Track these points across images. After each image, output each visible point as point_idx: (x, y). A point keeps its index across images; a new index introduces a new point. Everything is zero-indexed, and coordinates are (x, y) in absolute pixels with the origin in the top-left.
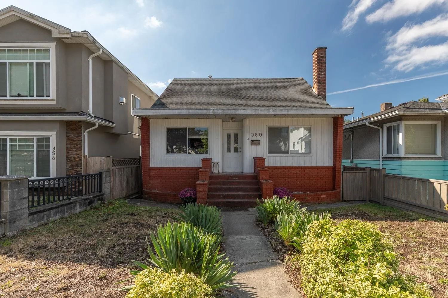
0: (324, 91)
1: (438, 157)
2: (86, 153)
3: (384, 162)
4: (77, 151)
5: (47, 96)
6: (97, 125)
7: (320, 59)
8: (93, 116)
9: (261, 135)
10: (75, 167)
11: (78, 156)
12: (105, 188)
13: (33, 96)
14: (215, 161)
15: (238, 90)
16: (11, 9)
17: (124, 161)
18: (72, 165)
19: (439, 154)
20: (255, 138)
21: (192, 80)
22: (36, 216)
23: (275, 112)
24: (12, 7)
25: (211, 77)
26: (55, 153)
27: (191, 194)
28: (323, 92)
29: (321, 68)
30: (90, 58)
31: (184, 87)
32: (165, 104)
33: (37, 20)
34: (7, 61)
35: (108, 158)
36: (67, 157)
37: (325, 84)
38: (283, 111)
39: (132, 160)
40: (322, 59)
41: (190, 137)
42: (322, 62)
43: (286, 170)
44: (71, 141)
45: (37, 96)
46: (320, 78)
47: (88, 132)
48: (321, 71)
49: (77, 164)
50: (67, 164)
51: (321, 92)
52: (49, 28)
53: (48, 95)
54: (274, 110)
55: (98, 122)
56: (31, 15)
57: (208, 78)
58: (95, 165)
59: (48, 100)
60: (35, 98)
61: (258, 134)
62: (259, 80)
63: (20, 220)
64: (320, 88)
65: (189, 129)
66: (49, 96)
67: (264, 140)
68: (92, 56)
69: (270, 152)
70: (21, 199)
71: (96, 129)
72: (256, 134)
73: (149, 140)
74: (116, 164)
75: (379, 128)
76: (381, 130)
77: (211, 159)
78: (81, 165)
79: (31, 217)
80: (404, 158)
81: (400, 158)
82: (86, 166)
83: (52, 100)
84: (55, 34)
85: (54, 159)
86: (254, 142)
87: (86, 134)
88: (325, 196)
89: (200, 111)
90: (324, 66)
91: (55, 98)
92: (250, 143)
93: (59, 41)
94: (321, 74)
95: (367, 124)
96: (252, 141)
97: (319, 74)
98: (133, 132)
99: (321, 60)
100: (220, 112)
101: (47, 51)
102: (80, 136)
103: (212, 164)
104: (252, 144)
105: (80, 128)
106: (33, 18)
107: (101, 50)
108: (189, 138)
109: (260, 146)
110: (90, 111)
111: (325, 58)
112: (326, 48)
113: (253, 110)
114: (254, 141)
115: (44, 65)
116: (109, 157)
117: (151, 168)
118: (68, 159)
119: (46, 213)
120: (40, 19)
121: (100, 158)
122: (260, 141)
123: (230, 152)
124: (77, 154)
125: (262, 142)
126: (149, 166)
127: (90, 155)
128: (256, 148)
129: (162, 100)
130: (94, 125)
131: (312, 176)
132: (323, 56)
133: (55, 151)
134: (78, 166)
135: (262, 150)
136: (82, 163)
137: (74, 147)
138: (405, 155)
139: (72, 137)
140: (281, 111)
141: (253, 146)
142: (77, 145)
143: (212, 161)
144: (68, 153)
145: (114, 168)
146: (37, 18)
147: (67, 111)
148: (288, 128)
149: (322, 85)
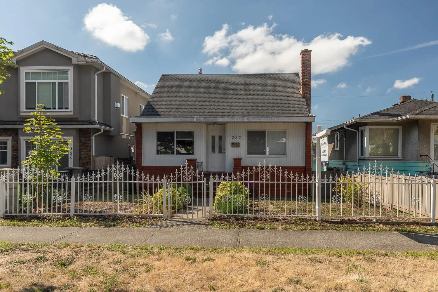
0: (309, 93)
1: (399, 158)
2: (94, 154)
3: (360, 163)
4: (87, 152)
5: (66, 109)
6: (102, 130)
7: (305, 61)
8: (98, 123)
9: (240, 137)
10: (86, 165)
11: (88, 155)
13: (55, 109)
14: (199, 161)
15: (226, 89)
16: (43, 42)
18: (83, 163)
19: (400, 156)
20: (235, 141)
21: (180, 76)
23: (249, 119)
24: (43, 41)
26: (72, 153)
28: (307, 94)
29: (306, 70)
30: (96, 75)
31: (172, 87)
32: (155, 108)
33: (61, 51)
34: (37, 81)
35: (112, 158)
36: (80, 157)
37: (309, 87)
39: (127, 160)
40: (307, 61)
41: (178, 140)
44: (83, 144)
45: (59, 109)
47: (95, 136)
48: (306, 73)
49: (87, 162)
50: (79, 162)
51: (306, 94)
52: (70, 57)
53: (66, 107)
55: (103, 128)
56: (57, 48)
57: (199, 72)
58: (101, 163)
59: (67, 112)
60: (57, 110)
61: (238, 137)
62: (251, 76)
64: (304, 90)
65: (177, 132)
66: (68, 109)
67: (244, 143)
68: (97, 73)
69: (249, 153)
71: (101, 134)
72: (236, 137)
73: (142, 142)
75: (356, 131)
76: (357, 133)
77: (196, 159)
78: (90, 163)
80: (369, 159)
81: (365, 159)
82: (94, 164)
83: (70, 112)
84: (74, 61)
85: (71, 158)
87: (93, 138)
89: (186, 119)
90: (309, 68)
91: (72, 110)
92: (231, 145)
93: (76, 66)
94: (306, 76)
95: (345, 126)
96: (233, 143)
97: (304, 77)
98: (122, 133)
99: (306, 63)
100: (202, 120)
101: (66, 73)
102: (90, 140)
103: (197, 164)
104: (232, 146)
105: (90, 133)
106: (59, 50)
107: (105, 68)
108: (176, 141)
109: (240, 148)
110: (96, 118)
111: (310, 61)
112: (311, 51)
113: (230, 118)
114: (234, 144)
115: (64, 83)
116: (112, 156)
118: (80, 159)
120: (63, 50)
121: (104, 157)
122: (239, 143)
123: (214, 152)
124: (87, 154)
125: (241, 145)
126: (142, 165)
127: (97, 155)
128: (235, 149)
129: (152, 104)
130: (100, 130)
132: (308, 59)
133: (72, 151)
134: (88, 164)
135: (241, 152)
136: (91, 162)
137: (85, 148)
138: (370, 157)
139: (83, 140)
140: (254, 118)
141: (233, 148)
142: (87, 147)
143: (197, 161)
144: (80, 153)
146: (61, 50)
147: (79, 120)
148: (265, 132)
149: (307, 87)
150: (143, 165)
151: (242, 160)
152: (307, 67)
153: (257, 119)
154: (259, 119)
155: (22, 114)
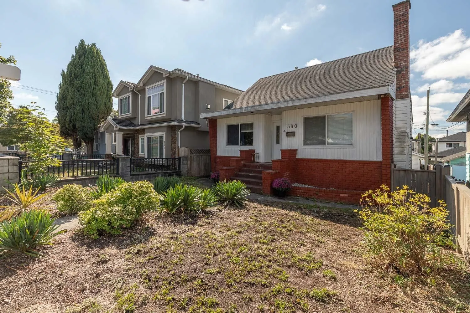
0: (405, 59)
2: (179, 145)
4: (175, 144)
6: (184, 127)
7: (398, 18)
8: (185, 120)
9: (296, 126)
11: (175, 147)
12: (182, 168)
14: (258, 152)
17: (202, 151)
18: (173, 153)
20: (290, 130)
22: (134, 176)
25: (297, 69)
26: (165, 145)
27: (216, 176)
28: (403, 62)
30: (183, 84)
34: (152, 95)
38: (302, 101)
39: (207, 151)
40: (401, 17)
42: (401, 21)
43: (321, 163)
44: (173, 138)
46: (398, 45)
47: (180, 131)
50: (171, 152)
51: (399, 63)
52: (162, 72)
54: (293, 101)
55: (184, 125)
57: (294, 69)
58: (182, 152)
61: (293, 126)
63: (126, 177)
64: (398, 56)
65: (241, 125)
67: (300, 131)
68: (184, 82)
69: (305, 143)
70: (126, 167)
71: (184, 129)
72: (292, 126)
74: (194, 153)
77: (255, 150)
78: (176, 152)
79: (131, 177)
82: (178, 153)
83: (164, 114)
85: (164, 148)
86: (289, 134)
87: (179, 133)
88: (347, 195)
89: (236, 110)
90: (405, 26)
91: (165, 112)
93: (168, 78)
94: (400, 38)
96: (287, 133)
97: (397, 39)
100: (249, 109)
101: (163, 85)
102: (177, 134)
104: (287, 136)
105: (176, 129)
106: (157, 69)
107: (188, 77)
109: (295, 138)
110: (183, 118)
115: (162, 93)
116: (187, 148)
117: (218, 156)
118: (171, 149)
119: (140, 176)
121: (184, 148)
122: (295, 132)
125: (297, 134)
127: (181, 147)
128: (291, 139)
130: (182, 126)
131: (353, 172)
132: (403, 14)
135: (297, 142)
137: (174, 141)
139: (173, 135)
140: (299, 101)
141: (288, 138)
143: (256, 152)
144: (171, 145)
145: (192, 155)
147: (172, 119)
148: (324, 117)
149: (401, 53)
150: (217, 155)
151: (297, 151)
152: (401, 25)
153: (303, 102)
154: (305, 101)
155: (146, 119)
